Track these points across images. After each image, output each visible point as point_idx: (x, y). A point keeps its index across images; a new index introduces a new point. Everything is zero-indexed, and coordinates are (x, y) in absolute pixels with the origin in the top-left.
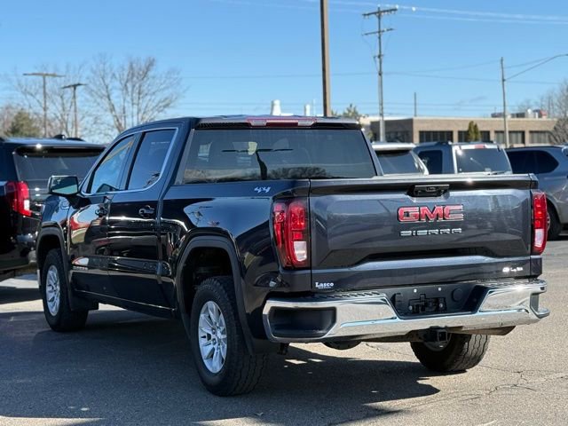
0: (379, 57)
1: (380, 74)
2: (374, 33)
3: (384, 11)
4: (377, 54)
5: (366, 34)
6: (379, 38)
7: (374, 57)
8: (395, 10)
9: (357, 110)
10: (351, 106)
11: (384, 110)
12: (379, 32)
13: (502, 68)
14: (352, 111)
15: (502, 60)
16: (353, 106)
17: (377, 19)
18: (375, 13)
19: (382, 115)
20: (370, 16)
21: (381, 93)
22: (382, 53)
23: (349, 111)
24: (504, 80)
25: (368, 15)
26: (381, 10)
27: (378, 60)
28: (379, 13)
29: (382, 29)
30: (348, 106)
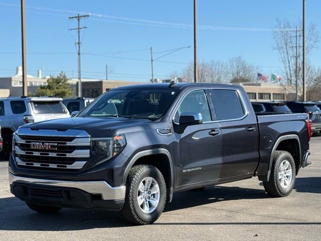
1: (79, 54)
2: (76, 29)
3: (82, 16)
4: (77, 42)
5: (71, 30)
6: (79, 32)
7: (76, 44)
8: (88, 16)
9: (66, 75)
10: (62, 72)
11: (81, 76)
12: (79, 29)
13: (151, 53)
14: (63, 75)
15: (151, 49)
16: (63, 73)
17: (77, 21)
18: (76, 17)
19: (80, 78)
20: (73, 19)
21: (80, 65)
22: (80, 42)
23: (61, 75)
24: (152, 61)
25: (72, 18)
26: (80, 15)
27: (77, 45)
28: (79, 17)
29: (80, 27)
30: (60, 73)
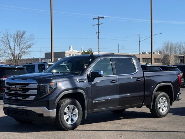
0: (98, 33)
2: (97, 25)
3: (100, 18)
4: (98, 32)
5: (94, 25)
6: (98, 26)
7: (97, 33)
8: (104, 17)
10: (90, 49)
11: (100, 51)
12: (98, 24)
13: (139, 37)
14: (90, 50)
15: (139, 35)
16: (91, 49)
17: (98, 20)
18: (97, 18)
19: (99, 52)
20: (96, 19)
21: (99, 45)
23: (89, 51)
24: (140, 42)
25: (95, 19)
26: (99, 17)
27: (98, 34)
28: (98, 18)
29: (99, 24)
30: (89, 49)
